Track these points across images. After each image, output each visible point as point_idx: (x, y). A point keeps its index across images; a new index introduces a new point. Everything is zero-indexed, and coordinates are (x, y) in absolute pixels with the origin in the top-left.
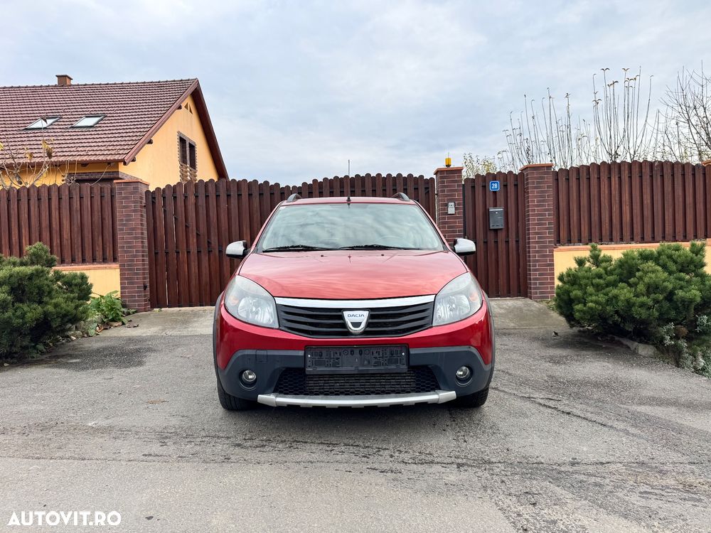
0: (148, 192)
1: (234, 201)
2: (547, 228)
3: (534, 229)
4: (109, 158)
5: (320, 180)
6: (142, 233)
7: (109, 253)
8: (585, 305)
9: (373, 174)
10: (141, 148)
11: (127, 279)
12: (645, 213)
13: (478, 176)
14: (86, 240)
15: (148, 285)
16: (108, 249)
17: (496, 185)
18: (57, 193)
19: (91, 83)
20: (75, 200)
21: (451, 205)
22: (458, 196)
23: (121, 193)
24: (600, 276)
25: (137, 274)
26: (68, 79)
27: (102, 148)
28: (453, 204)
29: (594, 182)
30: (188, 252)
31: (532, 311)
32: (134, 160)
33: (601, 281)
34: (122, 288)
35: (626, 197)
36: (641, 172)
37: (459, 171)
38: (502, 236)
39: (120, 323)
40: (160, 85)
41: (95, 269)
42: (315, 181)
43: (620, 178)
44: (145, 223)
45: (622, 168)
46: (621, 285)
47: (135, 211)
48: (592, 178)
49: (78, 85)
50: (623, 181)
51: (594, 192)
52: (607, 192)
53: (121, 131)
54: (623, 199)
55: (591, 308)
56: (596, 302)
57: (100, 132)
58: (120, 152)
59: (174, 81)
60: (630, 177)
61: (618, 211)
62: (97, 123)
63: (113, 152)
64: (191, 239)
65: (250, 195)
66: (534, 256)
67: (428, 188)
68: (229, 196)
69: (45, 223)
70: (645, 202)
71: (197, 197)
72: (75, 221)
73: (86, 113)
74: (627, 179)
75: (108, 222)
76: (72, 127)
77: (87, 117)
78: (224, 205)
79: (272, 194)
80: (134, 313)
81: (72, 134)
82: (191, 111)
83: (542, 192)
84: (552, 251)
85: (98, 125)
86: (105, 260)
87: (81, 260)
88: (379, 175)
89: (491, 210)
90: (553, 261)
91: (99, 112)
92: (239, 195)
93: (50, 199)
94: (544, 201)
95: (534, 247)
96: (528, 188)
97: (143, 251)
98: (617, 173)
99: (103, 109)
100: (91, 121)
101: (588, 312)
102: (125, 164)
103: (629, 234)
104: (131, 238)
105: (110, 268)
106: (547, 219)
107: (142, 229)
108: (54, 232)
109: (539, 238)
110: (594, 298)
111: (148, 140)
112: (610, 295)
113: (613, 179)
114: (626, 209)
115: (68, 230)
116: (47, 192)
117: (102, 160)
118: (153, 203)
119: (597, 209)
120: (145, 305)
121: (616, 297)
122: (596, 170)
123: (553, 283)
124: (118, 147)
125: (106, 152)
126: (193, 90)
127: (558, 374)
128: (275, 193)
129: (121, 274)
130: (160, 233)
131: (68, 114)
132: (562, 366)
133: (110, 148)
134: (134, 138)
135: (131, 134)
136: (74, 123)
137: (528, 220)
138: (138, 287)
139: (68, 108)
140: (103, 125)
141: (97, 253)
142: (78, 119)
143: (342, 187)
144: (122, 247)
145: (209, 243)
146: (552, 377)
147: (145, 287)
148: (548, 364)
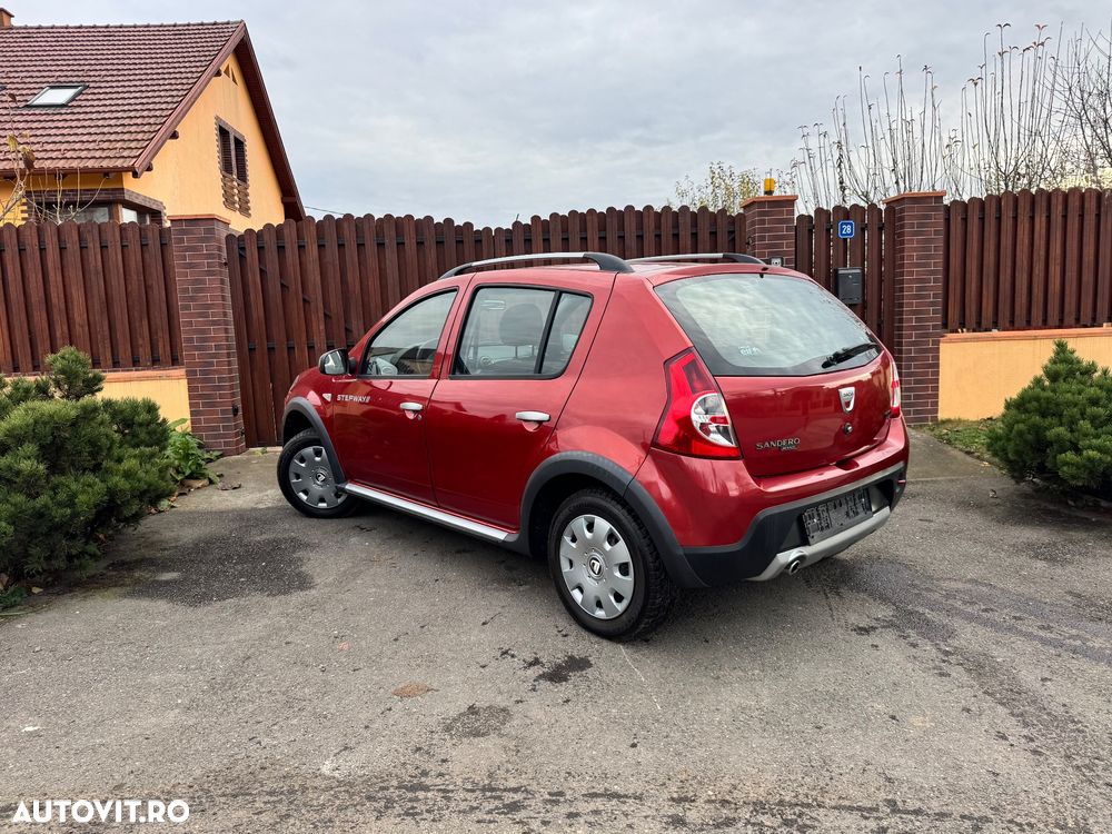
0: (230, 237)
1: (391, 255)
2: (933, 304)
3: (910, 304)
4: (105, 164)
5: (545, 216)
6: (225, 314)
7: (163, 350)
8: (1078, 451)
9: (639, 208)
10: (160, 148)
11: (200, 397)
12: (1084, 278)
13: (819, 211)
14: (118, 326)
15: (240, 406)
16: (160, 341)
17: (848, 228)
18: (55, 239)
19: (50, 25)
20: (92, 253)
21: (776, 262)
22: (788, 246)
23: (182, 240)
24: (1094, 402)
25: (220, 388)
26: (5, 15)
27: (91, 146)
28: (779, 261)
29: (1007, 224)
30: (312, 348)
32: (149, 169)
33: (1101, 410)
34: (192, 413)
35: (1056, 250)
36: (1082, 207)
37: (790, 202)
39: (206, 482)
40: (178, 31)
41: (139, 379)
42: (535, 219)
43: (1048, 217)
44: (228, 295)
45: (1054, 201)
47: (209, 273)
48: (1004, 218)
49: (26, 28)
50: (1053, 224)
51: (1006, 241)
52: (1026, 241)
53: (119, 115)
54: (1052, 255)
55: (1090, 459)
56: (1099, 449)
57: (81, 117)
58: (126, 153)
59: (202, 24)
60: (1065, 217)
61: (1042, 275)
62: (73, 99)
63: (111, 154)
64: (314, 324)
65: (420, 244)
67: (734, 232)
68: (381, 245)
70: (1085, 259)
71: (321, 247)
72: (95, 292)
73: (50, 80)
74: (1060, 219)
75: (158, 293)
76: (27, 106)
77: (52, 88)
78: (372, 262)
79: (460, 242)
80: (218, 457)
81: (29, 118)
82: (234, 80)
83: (927, 241)
84: (937, 343)
85: (74, 103)
86: (155, 362)
87: (110, 362)
88: (648, 208)
89: (840, 272)
90: (938, 358)
91: (75, 79)
92: (400, 244)
93: (42, 250)
94: (928, 257)
95: (910, 336)
96: (902, 234)
97: (229, 347)
98: (1044, 209)
99: (80, 74)
100: (62, 96)
101: (1084, 466)
102: (135, 175)
103: (1057, 312)
104: (205, 323)
105: (169, 377)
106: (930, 288)
107: (224, 306)
108: (55, 311)
109: (918, 320)
110: (1095, 442)
111: (169, 133)
113: (1037, 220)
114: (1055, 270)
115: (83, 308)
116: (35, 235)
117: (93, 168)
118: (242, 258)
119: (1009, 271)
120: (238, 443)
122: (1011, 203)
123: (937, 396)
124: (119, 145)
125: (98, 154)
126: (237, 41)
127: (1079, 587)
128: (466, 240)
129: (190, 389)
130: (258, 312)
131: (15, 80)
132: (1070, 568)
133: (105, 145)
134: (146, 128)
135: (139, 121)
136: (28, 98)
137: (902, 290)
138: (223, 412)
139: (12, 69)
140: (84, 103)
141: (141, 349)
142: (35, 91)
143: (584, 229)
144: (190, 340)
145: (348, 331)
146: (1079, 596)
147: (235, 411)
148: (1040, 564)
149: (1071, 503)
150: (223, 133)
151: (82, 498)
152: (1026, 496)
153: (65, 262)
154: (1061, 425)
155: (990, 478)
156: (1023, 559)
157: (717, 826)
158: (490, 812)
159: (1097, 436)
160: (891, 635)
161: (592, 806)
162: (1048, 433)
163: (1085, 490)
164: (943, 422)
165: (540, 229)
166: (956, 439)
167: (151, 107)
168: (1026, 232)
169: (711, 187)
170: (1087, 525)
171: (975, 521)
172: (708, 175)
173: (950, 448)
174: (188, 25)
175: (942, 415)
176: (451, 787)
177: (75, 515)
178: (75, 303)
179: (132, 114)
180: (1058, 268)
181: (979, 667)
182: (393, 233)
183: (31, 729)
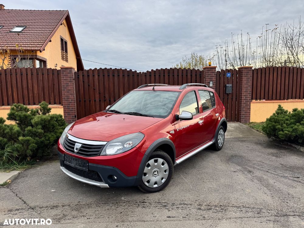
0: (75, 73)
1: (116, 78)
2: (249, 94)
3: (244, 94)
4: (32, 48)
5: (155, 70)
6: (74, 92)
8: (283, 131)
9: (178, 68)
10: (47, 45)
11: (67, 113)
12: (286, 88)
13: (222, 70)
14: (46, 94)
16: (57, 99)
17: (229, 74)
18: (30, 72)
19: (15, 9)
20: (40, 75)
21: (211, 82)
22: (214, 79)
23: (63, 73)
24: (287, 120)
25: (72, 111)
26: (2, 6)
27: (28, 43)
28: (212, 82)
29: (267, 74)
30: (95, 101)
31: (244, 128)
32: (44, 50)
34: (64, 117)
35: (279, 81)
36: (286, 71)
37: (215, 68)
38: (230, 96)
42: (152, 70)
43: (277, 73)
44: (74, 87)
45: (279, 69)
46: (298, 124)
47: (70, 82)
48: (267, 73)
49: (8, 10)
50: (278, 75)
51: (267, 78)
52: (272, 79)
53: (36, 35)
55: (286, 133)
56: (288, 131)
57: (25, 35)
58: (38, 46)
59: (57, 11)
60: (281, 73)
61: (276, 87)
62: (23, 30)
63: (34, 46)
64: (96, 95)
65: (123, 76)
66: (243, 105)
67: (201, 75)
68: (114, 76)
69: (25, 86)
70: (286, 84)
73: (16, 25)
74: (280, 74)
75: (56, 86)
76: (10, 32)
77: (17, 27)
78: (111, 80)
79: (133, 75)
81: (11, 35)
82: (65, 26)
83: (248, 78)
84: (250, 103)
85: (23, 31)
88: (180, 68)
89: (227, 85)
90: (250, 107)
91: (23, 25)
92: (119, 76)
94: (248, 82)
95: (243, 101)
96: (242, 76)
97: (74, 100)
98: (276, 71)
99: (24, 23)
100: (19, 29)
101: (284, 135)
102: (41, 52)
103: (279, 96)
104: (68, 94)
105: (59, 108)
106: (248, 90)
107: (73, 90)
108: (30, 90)
109: (246, 98)
110: (287, 129)
111: (49, 40)
112: (294, 128)
113: (275, 74)
115: (37, 90)
117: (29, 50)
118: (78, 78)
119: (268, 86)
121: (296, 129)
122: (268, 70)
123: (250, 116)
124: (36, 43)
125: (30, 46)
126: (66, 15)
127: (283, 163)
128: (135, 75)
129: (64, 111)
130: (82, 91)
131: (6, 24)
132: (281, 159)
133: (32, 43)
134: (43, 39)
135: (41, 37)
136: (10, 29)
137: (242, 90)
138: (72, 117)
139: (5, 21)
140: (26, 31)
141: (51, 100)
142: (12, 28)
143: (164, 73)
144: (65, 98)
145: (104, 97)
146: (283, 165)
147: (75, 116)
148: (274, 158)
149: (281, 143)
150: (62, 40)
151: (51, 139)
152: (271, 142)
153: (32, 78)
154: (279, 125)
155: (263, 137)
156: (270, 156)
157: (208, 210)
158: (160, 207)
159: (288, 128)
160: (241, 173)
161: (181, 206)
162: (276, 127)
163: (285, 140)
164: (251, 123)
165: (153, 73)
166: (254, 127)
167: (44, 33)
168: (272, 76)
169: (191, 59)
170: (285, 149)
171: (259, 147)
172: (191, 56)
173: (253, 129)
174: (53, 11)
175: (251, 121)
176: (151, 202)
177: (50, 143)
178: (35, 88)
179: (39, 35)
180: (279, 86)
181: (260, 180)
182: (117, 73)
183: (53, 191)
